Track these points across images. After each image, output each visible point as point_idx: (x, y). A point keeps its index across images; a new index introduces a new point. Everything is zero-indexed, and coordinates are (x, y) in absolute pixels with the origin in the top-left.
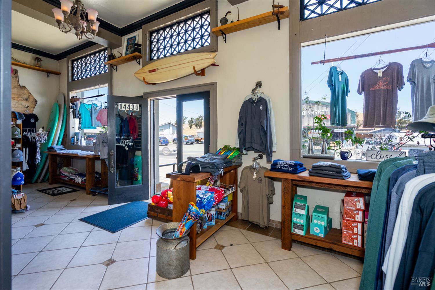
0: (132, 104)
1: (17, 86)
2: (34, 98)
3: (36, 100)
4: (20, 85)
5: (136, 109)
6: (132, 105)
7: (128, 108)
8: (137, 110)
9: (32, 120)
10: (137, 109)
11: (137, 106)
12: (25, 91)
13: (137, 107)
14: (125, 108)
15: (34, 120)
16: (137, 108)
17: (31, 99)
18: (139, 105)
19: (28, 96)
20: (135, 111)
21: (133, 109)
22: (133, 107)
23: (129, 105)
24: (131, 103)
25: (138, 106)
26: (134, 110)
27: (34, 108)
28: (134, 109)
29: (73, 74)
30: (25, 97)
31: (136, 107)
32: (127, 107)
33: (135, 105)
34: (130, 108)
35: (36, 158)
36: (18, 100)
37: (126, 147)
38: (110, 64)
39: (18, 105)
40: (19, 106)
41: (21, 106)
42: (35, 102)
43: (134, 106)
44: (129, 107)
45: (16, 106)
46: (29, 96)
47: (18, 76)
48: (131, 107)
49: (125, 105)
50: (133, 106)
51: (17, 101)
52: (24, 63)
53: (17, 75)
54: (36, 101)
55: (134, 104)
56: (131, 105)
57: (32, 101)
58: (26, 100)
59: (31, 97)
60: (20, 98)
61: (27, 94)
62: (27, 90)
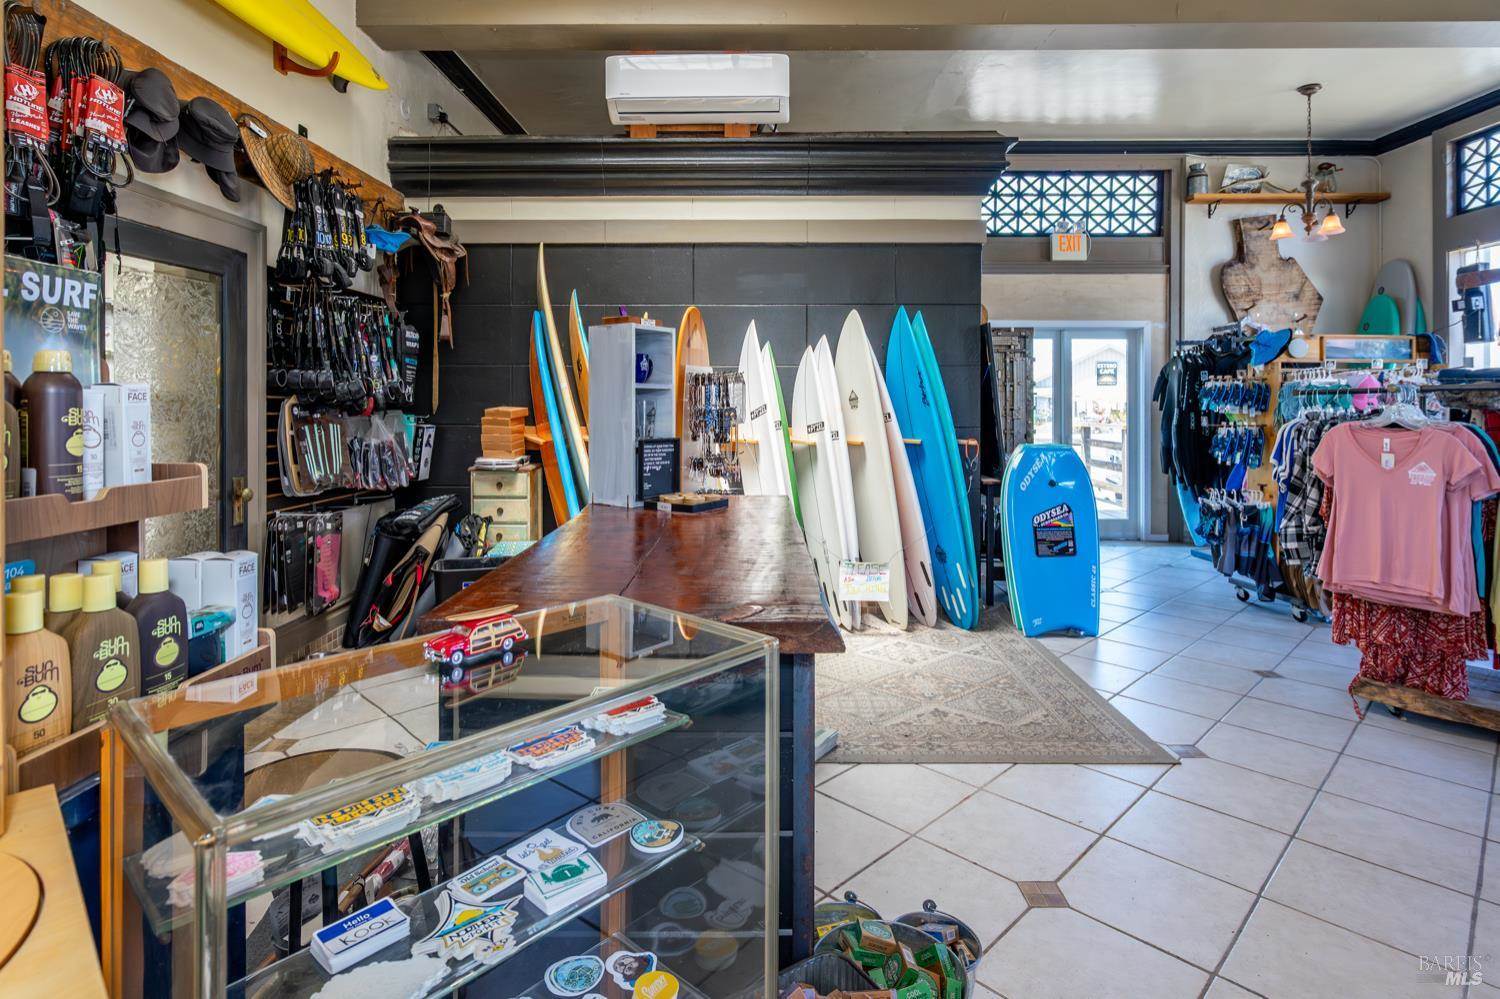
1: (1274, 262)
2: (1315, 289)
3: (1318, 294)
4: (1281, 259)
12: (1295, 272)
17: (1308, 294)
19: (1299, 285)
29: (1460, 189)
30: (1294, 289)
36: (1277, 301)
39: (1278, 315)
41: (1284, 316)
42: (1317, 301)
46: (1303, 284)
52: (1294, 191)
54: (1320, 298)
57: (1311, 300)
58: (1297, 297)
59: (1306, 289)
60: (1282, 295)
61: (1299, 280)
62: (1299, 269)
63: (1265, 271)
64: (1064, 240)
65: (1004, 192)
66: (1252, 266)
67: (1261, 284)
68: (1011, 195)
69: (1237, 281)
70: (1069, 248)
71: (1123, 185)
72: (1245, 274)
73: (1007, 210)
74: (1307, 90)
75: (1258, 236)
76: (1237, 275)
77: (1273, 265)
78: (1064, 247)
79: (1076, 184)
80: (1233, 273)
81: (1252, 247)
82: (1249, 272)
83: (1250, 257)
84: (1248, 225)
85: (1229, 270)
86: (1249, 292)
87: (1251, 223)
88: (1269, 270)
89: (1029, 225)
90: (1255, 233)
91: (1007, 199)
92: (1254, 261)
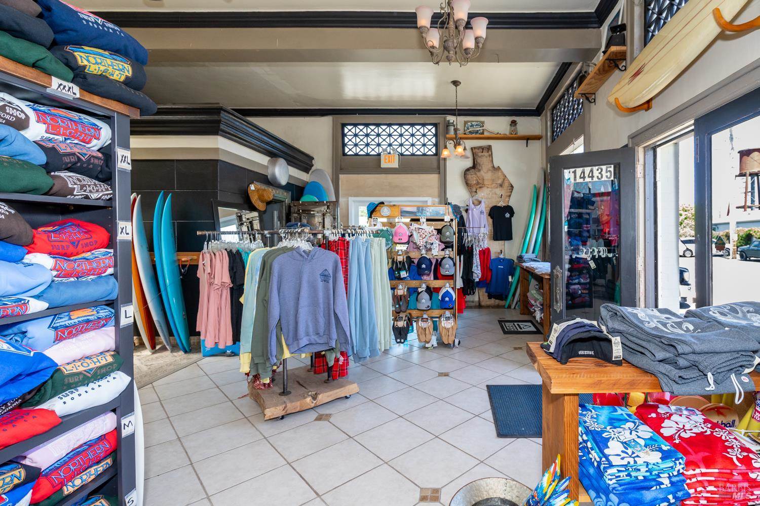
0: (597, 167)
1: (490, 169)
2: (510, 182)
3: (511, 184)
4: (494, 167)
5: (607, 176)
6: (598, 170)
7: (589, 177)
8: (610, 178)
9: (507, 215)
10: (609, 176)
11: (609, 169)
12: (500, 174)
13: (610, 171)
14: (584, 178)
15: (509, 215)
16: (608, 174)
17: (506, 184)
18: (612, 166)
19: (502, 180)
20: (605, 181)
21: (600, 177)
22: (600, 173)
23: (592, 171)
24: (595, 166)
25: (612, 169)
26: (603, 179)
27: (510, 196)
28: (602, 177)
29: (553, 133)
30: (500, 182)
31: (607, 172)
32: (586, 175)
33: (604, 167)
34: (592, 177)
35: (472, 272)
36: (492, 188)
37: (592, 261)
38: (582, 94)
40: (493, 196)
42: (510, 188)
43: (602, 170)
44: (590, 175)
45: (490, 197)
46: (504, 180)
47: (492, 154)
48: (596, 173)
49: (583, 172)
50: (600, 170)
51: (491, 190)
52: (498, 133)
53: (490, 153)
54: (512, 186)
55: (602, 167)
56: (595, 168)
57: (508, 187)
58: (501, 186)
59: (506, 182)
60: (494, 185)
61: (502, 177)
62: (502, 172)
63: (485, 173)
64: (387, 158)
65: (360, 134)
66: (479, 170)
67: (484, 180)
68: (363, 135)
69: (472, 177)
70: (389, 161)
71: (418, 130)
72: (476, 174)
73: (362, 143)
74: (456, 83)
75: (482, 156)
76: (471, 175)
77: (489, 170)
78: (387, 161)
79: (395, 130)
80: (469, 174)
81: (479, 161)
82: (477, 173)
83: (478, 166)
84: (477, 150)
85: (468, 172)
86: (478, 183)
87: (478, 149)
88: (487, 172)
89: (373, 150)
90: (480, 154)
91: (361, 137)
92: (480, 168)
